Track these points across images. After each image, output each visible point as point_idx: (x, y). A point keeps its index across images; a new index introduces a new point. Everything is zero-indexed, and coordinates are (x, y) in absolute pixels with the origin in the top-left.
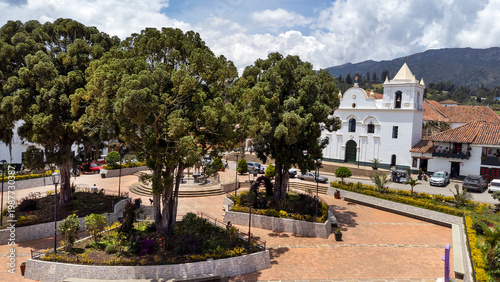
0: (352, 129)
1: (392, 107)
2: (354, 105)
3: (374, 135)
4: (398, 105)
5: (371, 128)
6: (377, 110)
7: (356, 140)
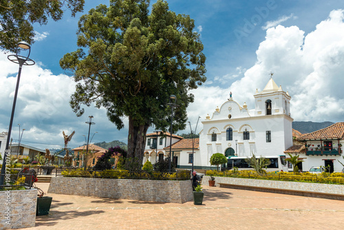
0: (230, 137)
1: (264, 113)
2: (230, 116)
3: (249, 141)
4: (269, 112)
5: (246, 135)
6: (251, 118)
7: (233, 147)
